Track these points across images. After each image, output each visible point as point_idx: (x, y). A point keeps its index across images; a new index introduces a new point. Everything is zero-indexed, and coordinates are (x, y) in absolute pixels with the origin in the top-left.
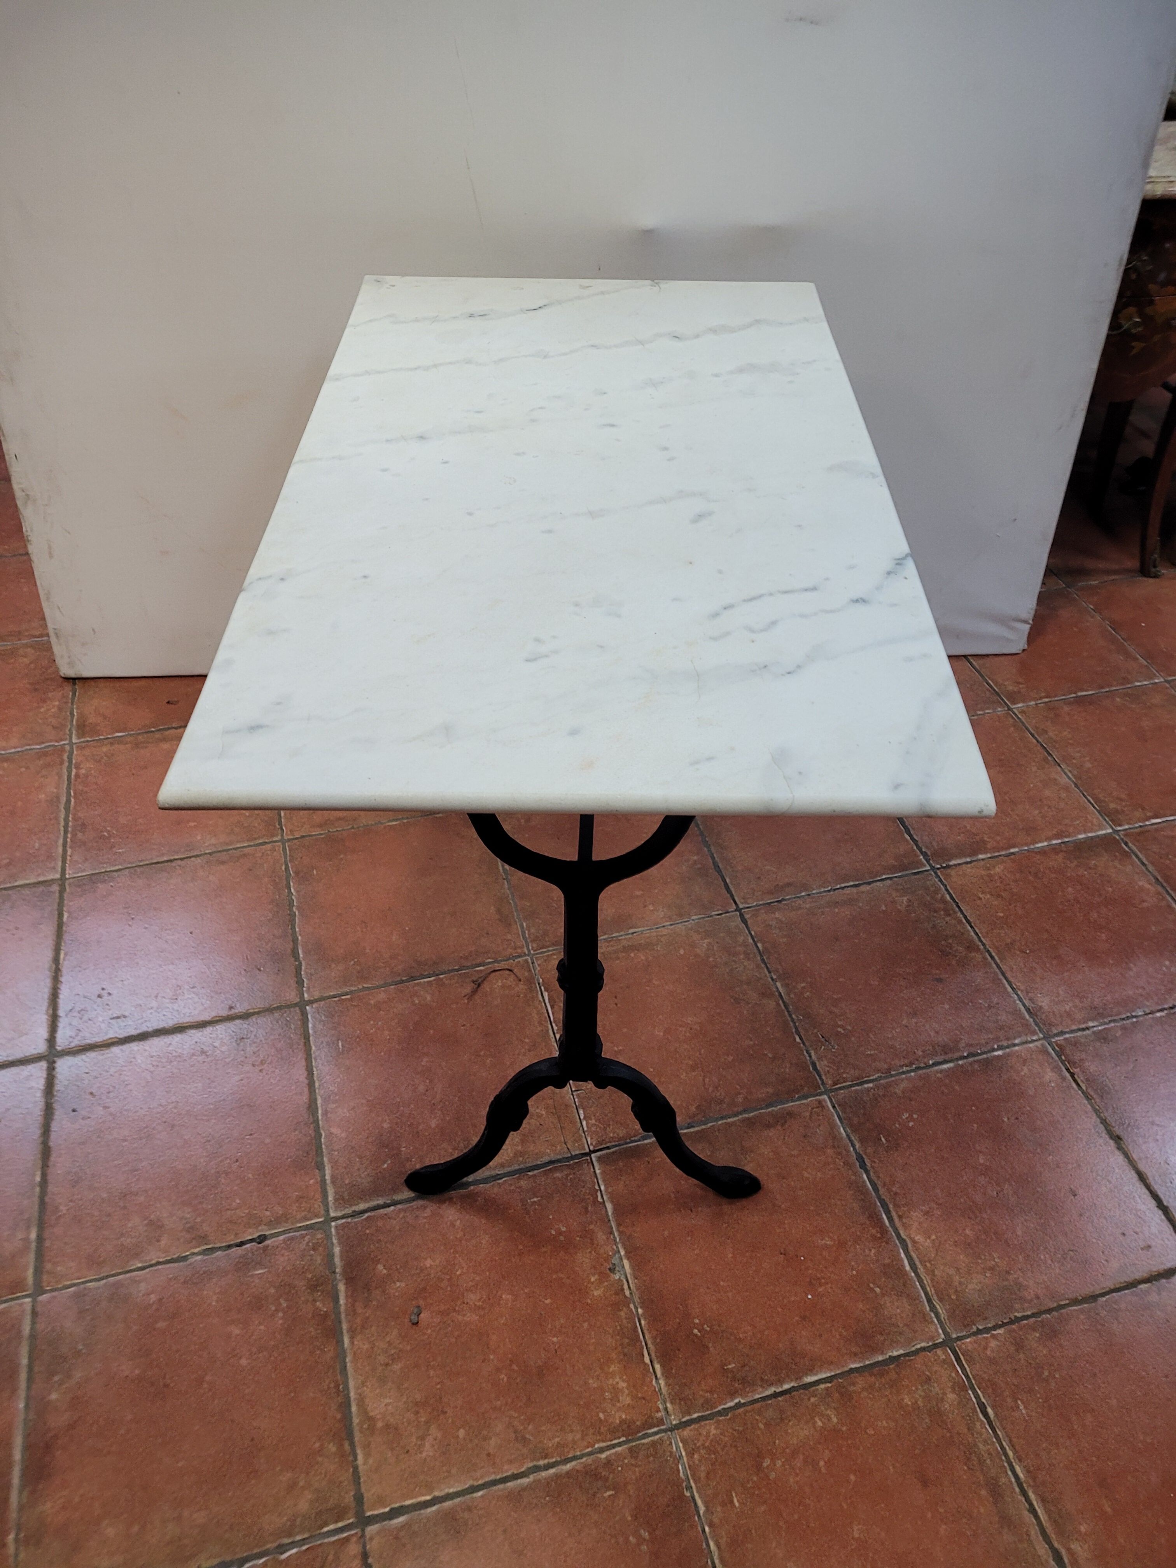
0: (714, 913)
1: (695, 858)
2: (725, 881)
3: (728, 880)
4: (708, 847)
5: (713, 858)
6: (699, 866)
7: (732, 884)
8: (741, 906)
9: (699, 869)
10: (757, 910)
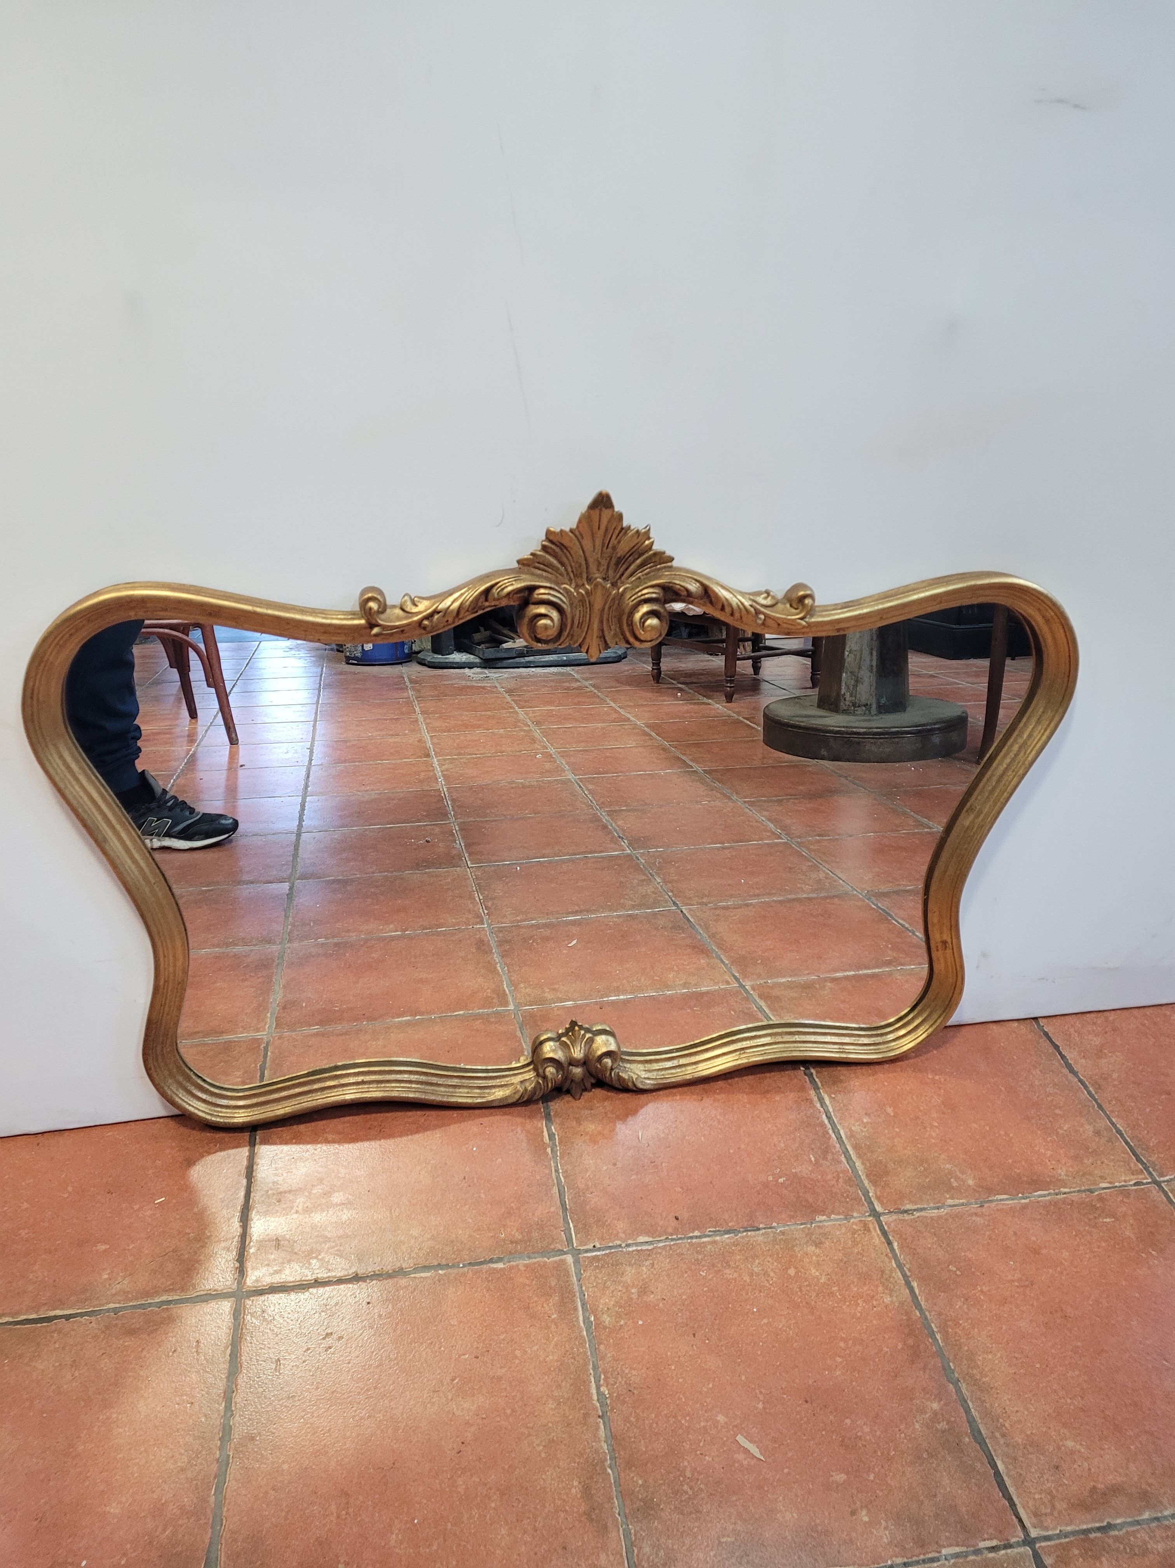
0: (982, 1545)
1: (935, 1406)
2: (994, 1466)
3: (1001, 1466)
4: (956, 1383)
5: (967, 1411)
6: (943, 1425)
7: (1009, 1476)
8: (1034, 1533)
9: (943, 1432)
10: (1065, 1547)
